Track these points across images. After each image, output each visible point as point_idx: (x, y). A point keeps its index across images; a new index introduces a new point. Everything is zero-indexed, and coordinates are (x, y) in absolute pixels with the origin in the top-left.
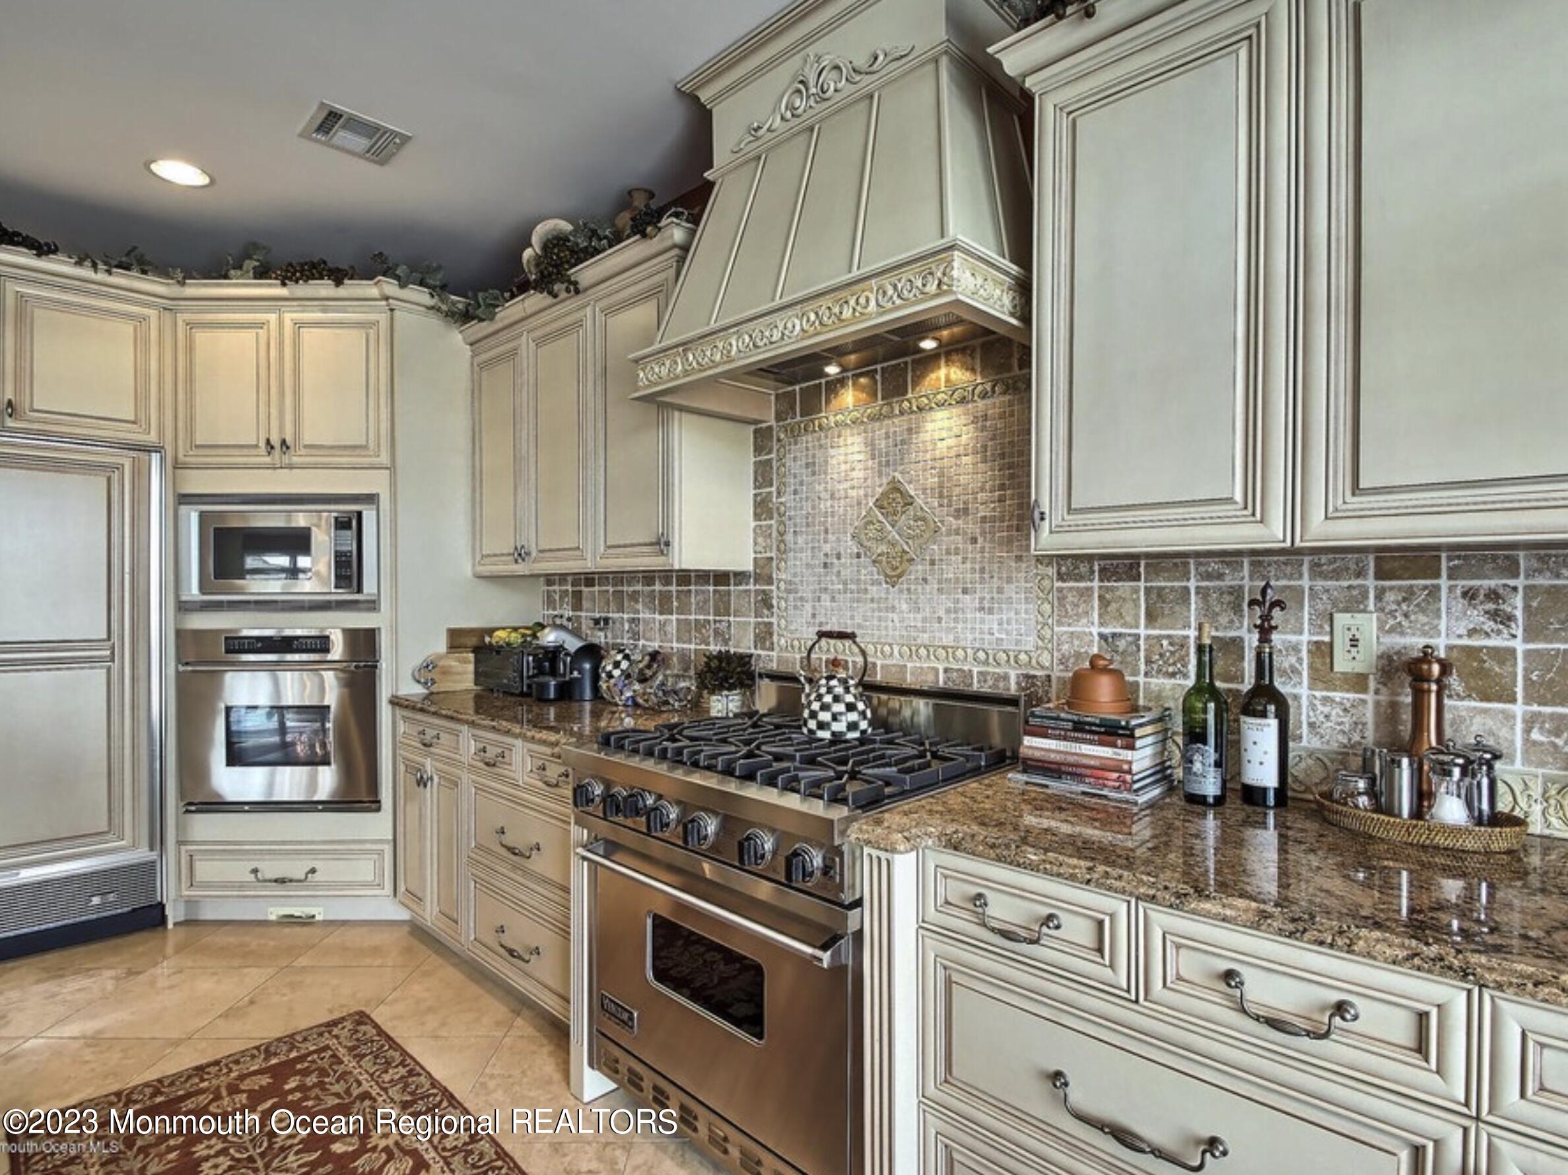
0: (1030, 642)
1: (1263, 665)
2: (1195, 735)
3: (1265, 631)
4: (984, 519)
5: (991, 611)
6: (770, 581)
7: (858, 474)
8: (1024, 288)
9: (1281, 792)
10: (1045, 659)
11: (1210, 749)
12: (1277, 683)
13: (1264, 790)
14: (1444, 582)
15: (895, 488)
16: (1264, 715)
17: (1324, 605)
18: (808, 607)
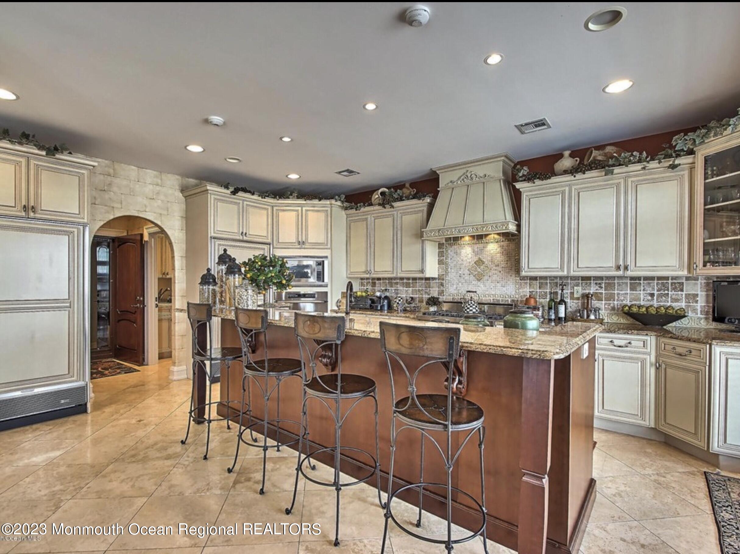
0: (513, 293)
1: (562, 295)
2: (550, 308)
3: (562, 290)
4: (503, 267)
5: (504, 287)
6: (443, 280)
7: (470, 256)
8: (519, 226)
9: (565, 318)
10: (517, 296)
11: (553, 311)
12: (565, 299)
13: (562, 318)
14: (592, 281)
15: (480, 259)
16: (562, 304)
17: (572, 285)
18: (455, 286)
